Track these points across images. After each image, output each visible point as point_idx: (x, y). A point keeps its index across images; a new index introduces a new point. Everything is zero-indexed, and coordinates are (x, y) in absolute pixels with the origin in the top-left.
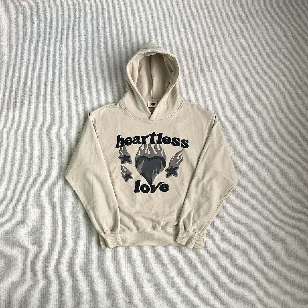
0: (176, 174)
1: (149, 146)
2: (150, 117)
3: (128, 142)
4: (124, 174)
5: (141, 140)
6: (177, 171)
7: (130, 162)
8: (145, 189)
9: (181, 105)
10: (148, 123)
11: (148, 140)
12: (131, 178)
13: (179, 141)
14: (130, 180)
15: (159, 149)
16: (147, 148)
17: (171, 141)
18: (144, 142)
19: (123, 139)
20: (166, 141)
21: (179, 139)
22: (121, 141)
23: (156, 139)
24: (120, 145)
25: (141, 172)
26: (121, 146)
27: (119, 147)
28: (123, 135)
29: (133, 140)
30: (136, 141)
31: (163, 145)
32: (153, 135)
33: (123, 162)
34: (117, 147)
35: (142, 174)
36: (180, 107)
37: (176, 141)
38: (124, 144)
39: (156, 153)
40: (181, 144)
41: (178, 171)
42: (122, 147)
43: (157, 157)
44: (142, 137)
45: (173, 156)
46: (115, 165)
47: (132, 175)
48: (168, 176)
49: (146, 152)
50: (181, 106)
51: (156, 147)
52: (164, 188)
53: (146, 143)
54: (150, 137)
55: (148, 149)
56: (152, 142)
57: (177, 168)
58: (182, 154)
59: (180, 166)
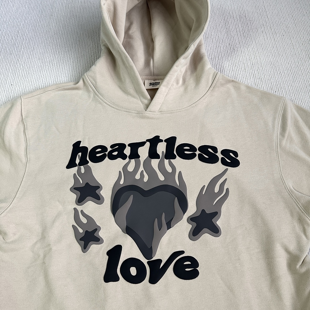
0: (215, 231)
1: (147, 164)
2: (147, 106)
3: (98, 155)
4: (81, 231)
5: (127, 151)
6: (217, 223)
7: (98, 199)
8: (133, 271)
9: (215, 82)
10: (143, 117)
11: (144, 152)
12: (98, 240)
13: (217, 152)
14: (94, 247)
15: (169, 170)
16: (141, 168)
17: (198, 152)
18: (135, 155)
19: (86, 148)
20: (186, 152)
21: (215, 149)
22: (80, 154)
23: (161, 148)
24: (77, 161)
25: (125, 225)
26: (80, 164)
27: (75, 165)
28: (87, 140)
29: (108, 151)
30: (115, 153)
31: (178, 161)
32: (155, 141)
33: (80, 201)
34: (69, 166)
35: (129, 231)
36: (213, 86)
37: (208, 153)
38: (88, 159)
39: (161, 178)
40: (222, 158)
41: (220, 223)
42: (82, 167)
43: (164, 188)
44: (129, 145)
45: (204, 186)
46: (60, 207)
47: (101, 234)
48: (195, 234)
49: (138, 177)
50: (214, 84)
51: (161, 167)
52: (187, 270)
53: (138, 157)
54: (148, 144)
55: (142, 171)
56: (153, 154)
57: (216, 214)
58: (226, 179)
59: (224, 208)
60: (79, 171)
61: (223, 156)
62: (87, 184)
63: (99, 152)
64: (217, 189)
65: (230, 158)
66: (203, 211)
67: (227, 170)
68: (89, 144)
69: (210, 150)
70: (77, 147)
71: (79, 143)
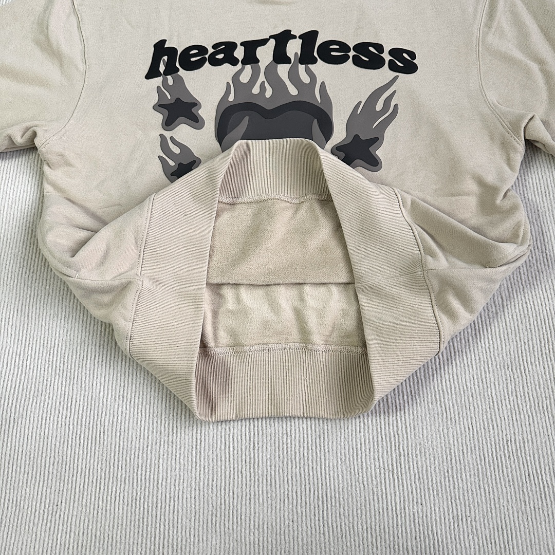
0: (373, 163)
3: (193, 59)
4: (172, 163)
5: (239, 53)
6: (377, 152)
7: (196, 121)
11: (265, 54)
13: (382, 52)
15: (306, 79)
16: (262, 78)
17: (352, 53)
18: (251, 58)
20: (333, 53)
21: (380, 48)
22: (166, 58)
23: (294, 48)
24: (162, 68)
26: (166, 73)
27: (158, 74)
28: (175, 38)
29: (209, 53)
30: (220, 56)
31: (321, 68)
33: (169, 123)
34: (149, 76)
37: (368, 54)
38: (178, 65)
39: (293, 91)
40: (390, 60)
42: (169, 77)
43: (297, 105)
44: (242, 44)
45: (360, 102)
49: (256, 90)
53: (258, 61)
54: (272, 42)
55: (263, 82)
56: (280, 57)
57: (376, 141)
58: (395, 91)
59: (389, 133)
60: (165, 82)
61: (391, 58)
62: (178, 100)
63: (195, 55)
64: (379, 106)
65: (403, 60)
66: (356, 137)
67: (397, 77)
68: (179, 44)
69: (371, 49)
70: (160, 48)
71: (164, 41)
